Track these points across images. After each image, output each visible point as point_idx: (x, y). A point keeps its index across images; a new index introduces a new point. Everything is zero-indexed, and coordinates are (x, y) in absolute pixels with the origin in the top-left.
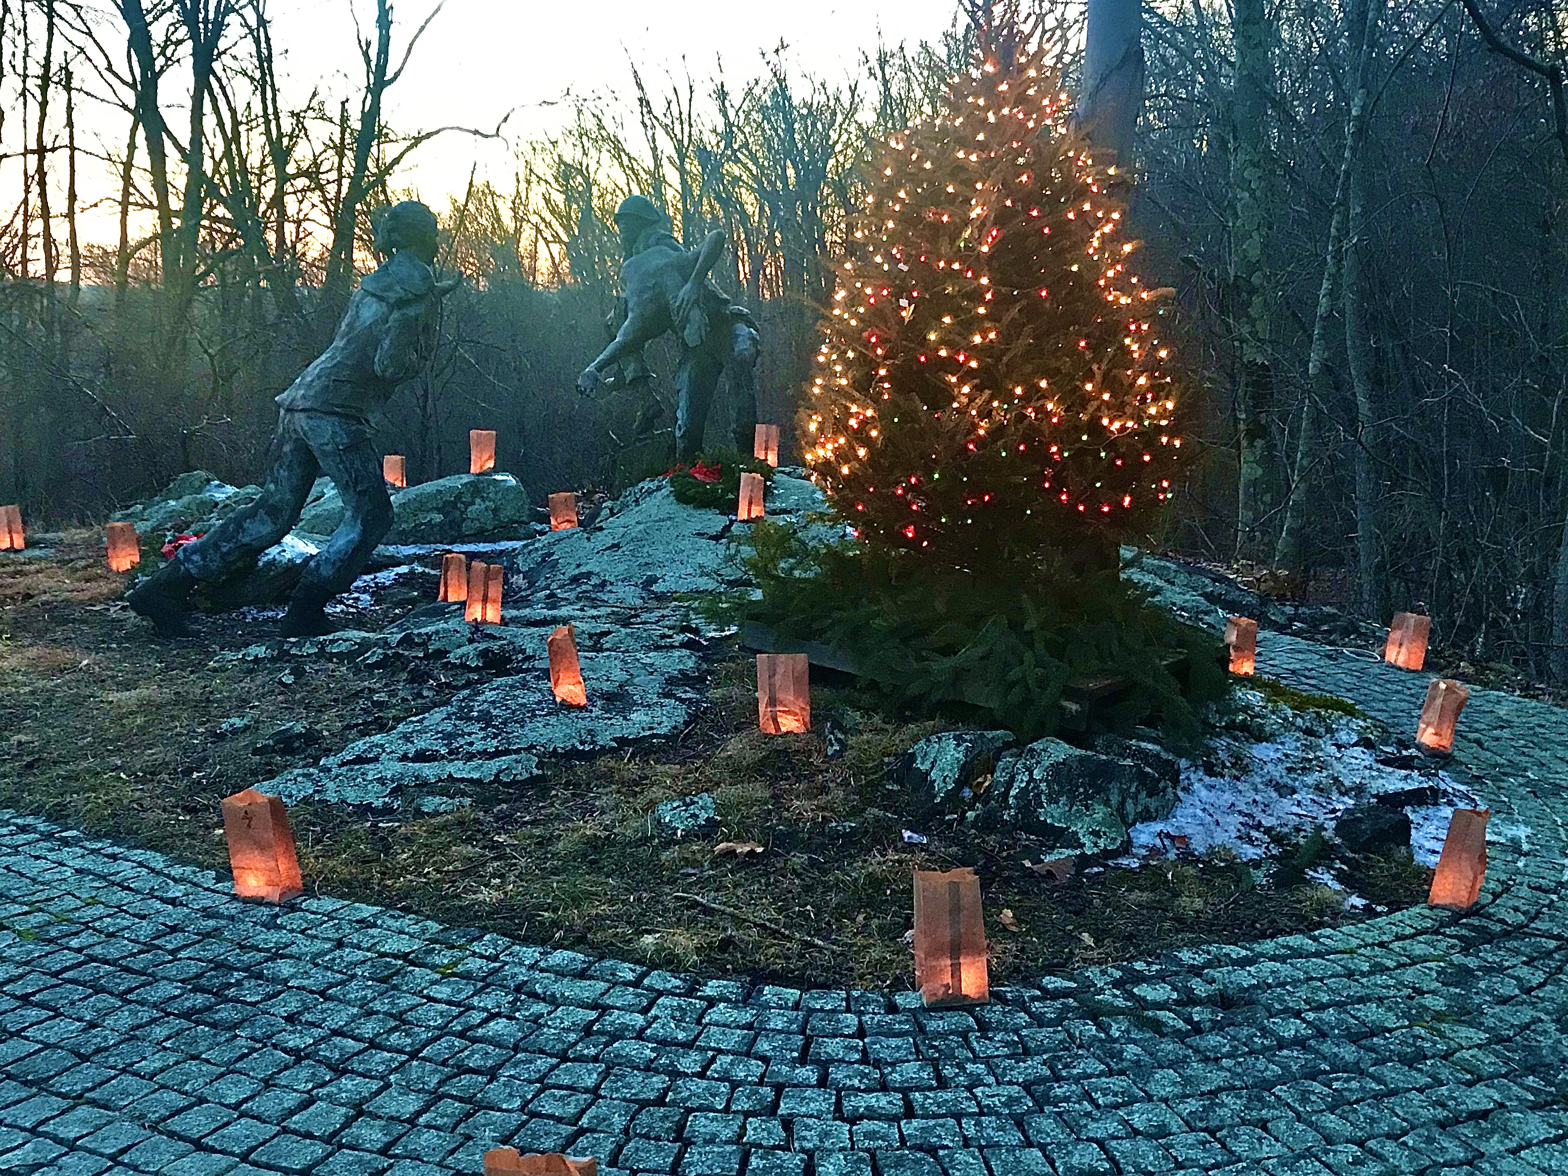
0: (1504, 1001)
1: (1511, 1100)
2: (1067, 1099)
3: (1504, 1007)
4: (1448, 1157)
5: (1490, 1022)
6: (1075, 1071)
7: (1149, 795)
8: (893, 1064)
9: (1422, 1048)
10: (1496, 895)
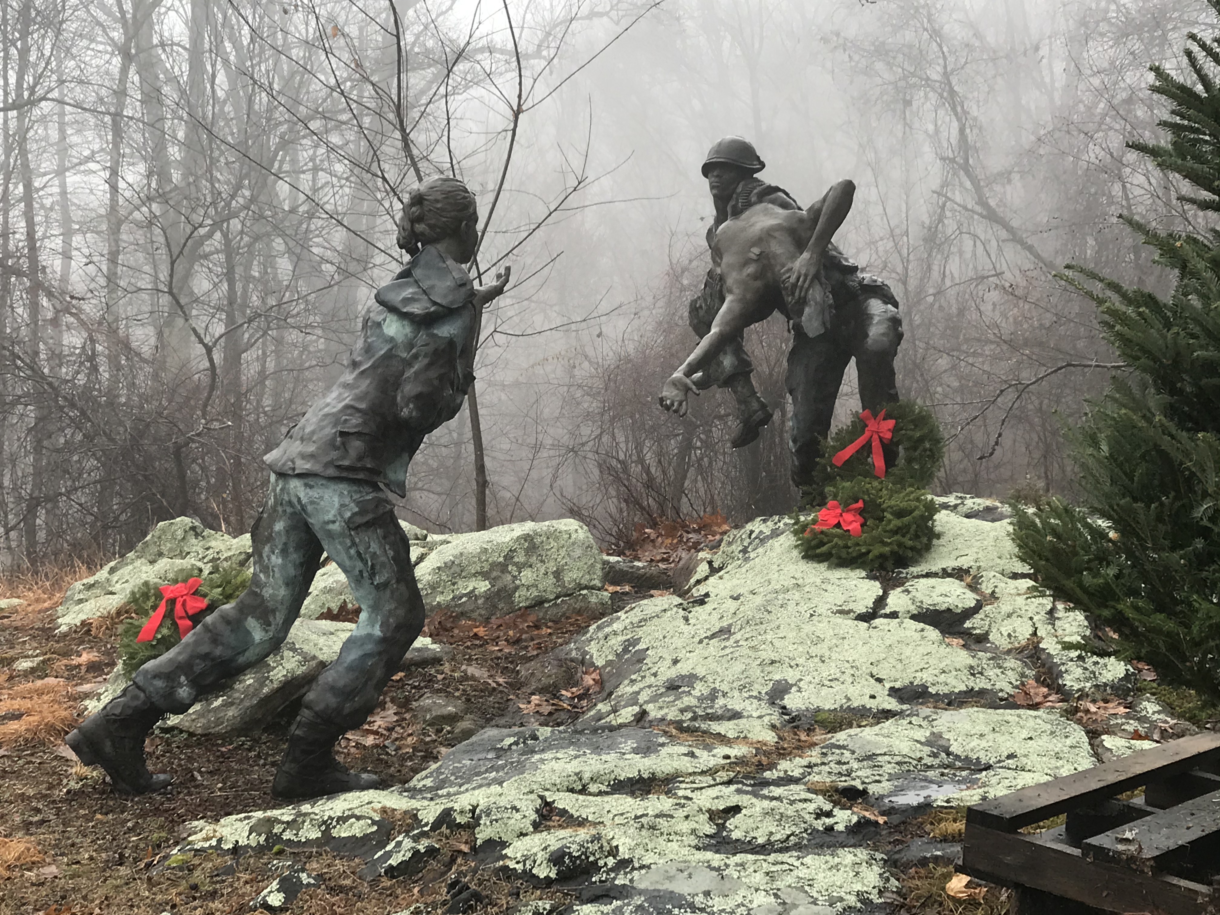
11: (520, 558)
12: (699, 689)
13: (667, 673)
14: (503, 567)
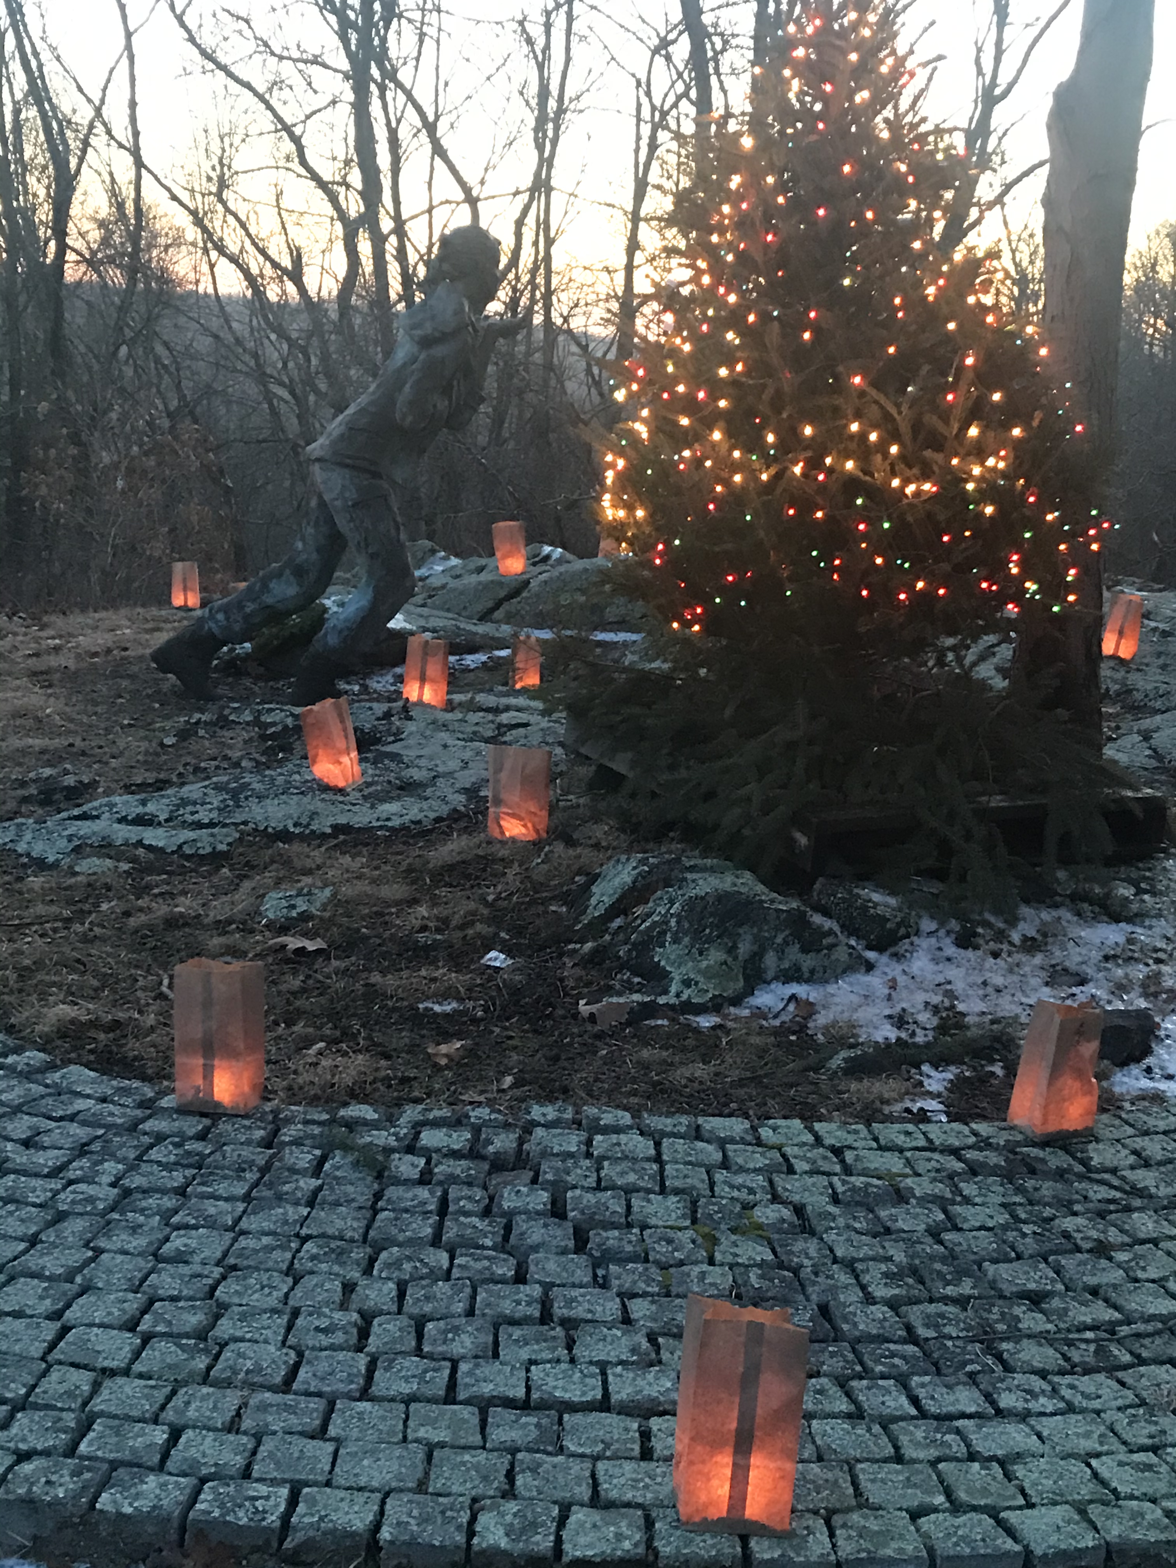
7: (805, 950)
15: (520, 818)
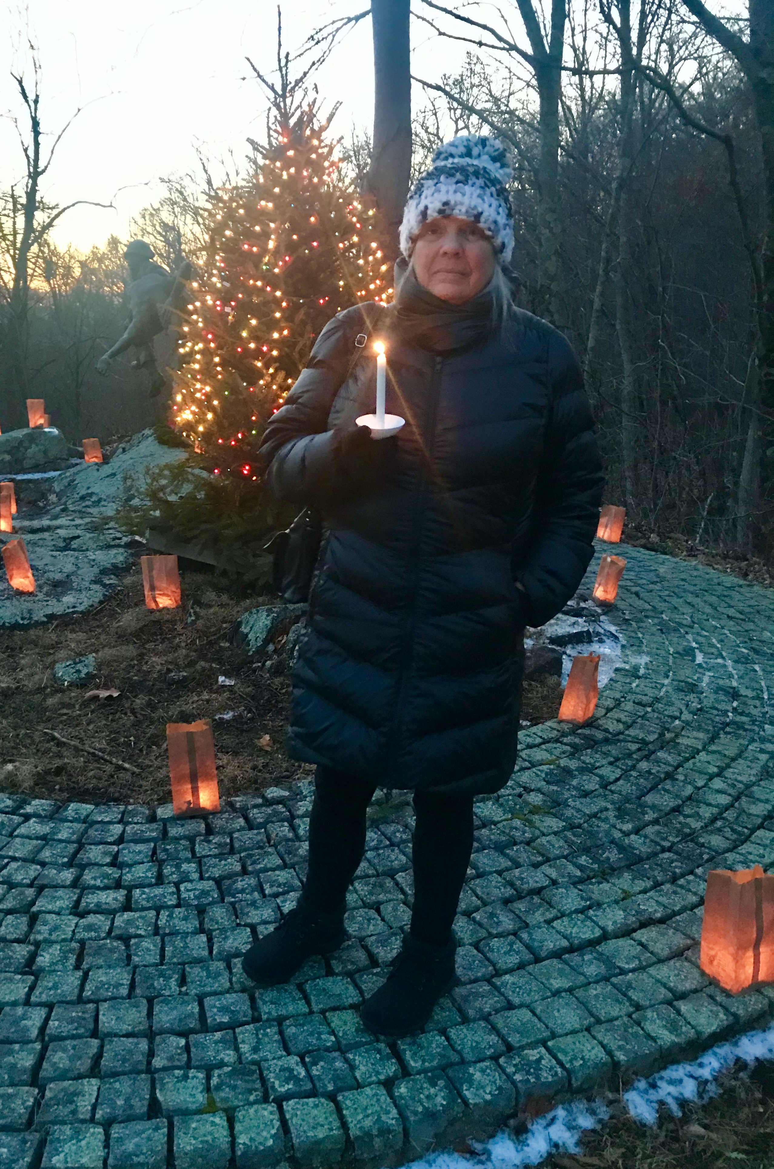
0: (586, 794)
1: (563, 877)
2: (242, 891)
3: (583, 800)
4: (500, 929)
5: (569, 812)
6: (259, 866)
8: (130, 866)
9: (513, 837)
10: (609, 710)
11: (26, 444)
12: (94, 498)
13: (83, 492)
14: (17, 448)
15: (168, 596)
